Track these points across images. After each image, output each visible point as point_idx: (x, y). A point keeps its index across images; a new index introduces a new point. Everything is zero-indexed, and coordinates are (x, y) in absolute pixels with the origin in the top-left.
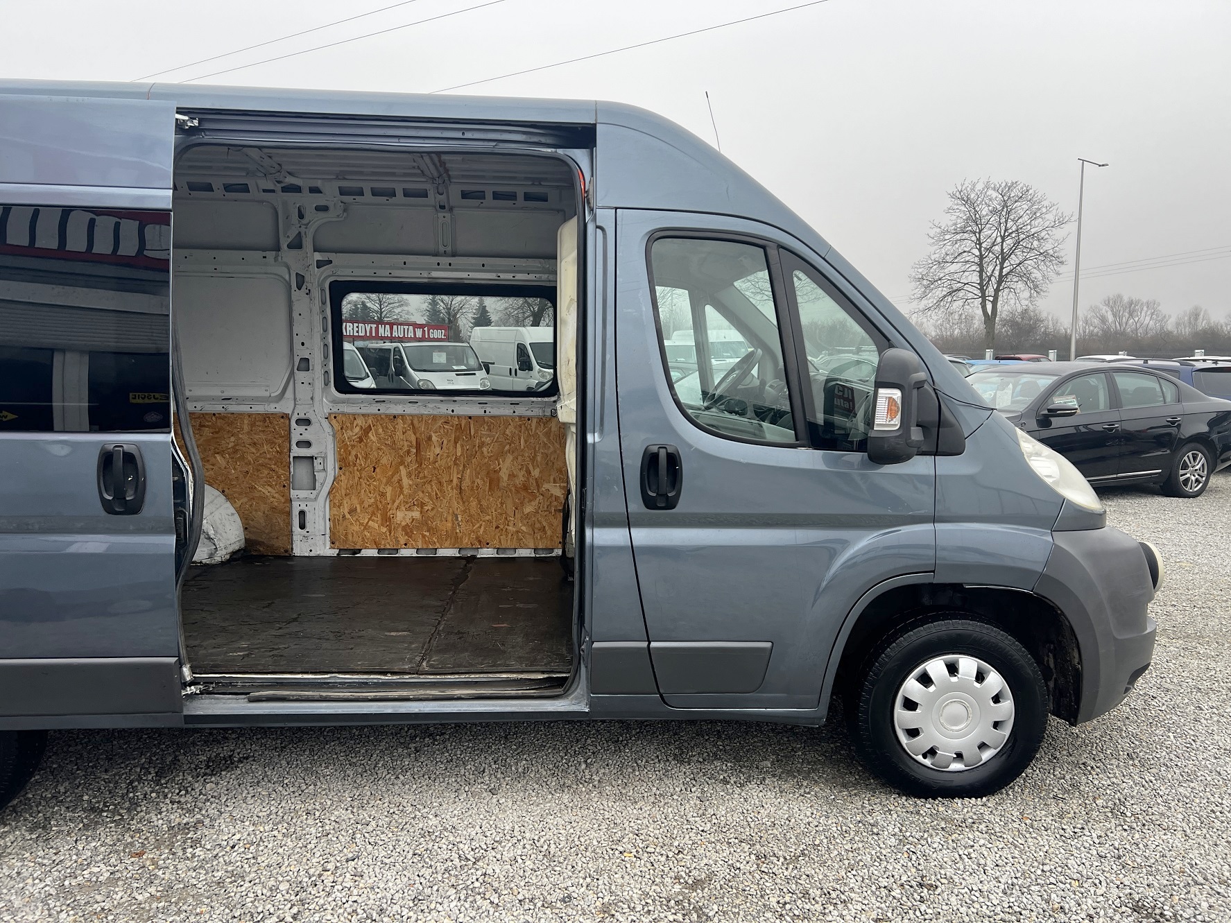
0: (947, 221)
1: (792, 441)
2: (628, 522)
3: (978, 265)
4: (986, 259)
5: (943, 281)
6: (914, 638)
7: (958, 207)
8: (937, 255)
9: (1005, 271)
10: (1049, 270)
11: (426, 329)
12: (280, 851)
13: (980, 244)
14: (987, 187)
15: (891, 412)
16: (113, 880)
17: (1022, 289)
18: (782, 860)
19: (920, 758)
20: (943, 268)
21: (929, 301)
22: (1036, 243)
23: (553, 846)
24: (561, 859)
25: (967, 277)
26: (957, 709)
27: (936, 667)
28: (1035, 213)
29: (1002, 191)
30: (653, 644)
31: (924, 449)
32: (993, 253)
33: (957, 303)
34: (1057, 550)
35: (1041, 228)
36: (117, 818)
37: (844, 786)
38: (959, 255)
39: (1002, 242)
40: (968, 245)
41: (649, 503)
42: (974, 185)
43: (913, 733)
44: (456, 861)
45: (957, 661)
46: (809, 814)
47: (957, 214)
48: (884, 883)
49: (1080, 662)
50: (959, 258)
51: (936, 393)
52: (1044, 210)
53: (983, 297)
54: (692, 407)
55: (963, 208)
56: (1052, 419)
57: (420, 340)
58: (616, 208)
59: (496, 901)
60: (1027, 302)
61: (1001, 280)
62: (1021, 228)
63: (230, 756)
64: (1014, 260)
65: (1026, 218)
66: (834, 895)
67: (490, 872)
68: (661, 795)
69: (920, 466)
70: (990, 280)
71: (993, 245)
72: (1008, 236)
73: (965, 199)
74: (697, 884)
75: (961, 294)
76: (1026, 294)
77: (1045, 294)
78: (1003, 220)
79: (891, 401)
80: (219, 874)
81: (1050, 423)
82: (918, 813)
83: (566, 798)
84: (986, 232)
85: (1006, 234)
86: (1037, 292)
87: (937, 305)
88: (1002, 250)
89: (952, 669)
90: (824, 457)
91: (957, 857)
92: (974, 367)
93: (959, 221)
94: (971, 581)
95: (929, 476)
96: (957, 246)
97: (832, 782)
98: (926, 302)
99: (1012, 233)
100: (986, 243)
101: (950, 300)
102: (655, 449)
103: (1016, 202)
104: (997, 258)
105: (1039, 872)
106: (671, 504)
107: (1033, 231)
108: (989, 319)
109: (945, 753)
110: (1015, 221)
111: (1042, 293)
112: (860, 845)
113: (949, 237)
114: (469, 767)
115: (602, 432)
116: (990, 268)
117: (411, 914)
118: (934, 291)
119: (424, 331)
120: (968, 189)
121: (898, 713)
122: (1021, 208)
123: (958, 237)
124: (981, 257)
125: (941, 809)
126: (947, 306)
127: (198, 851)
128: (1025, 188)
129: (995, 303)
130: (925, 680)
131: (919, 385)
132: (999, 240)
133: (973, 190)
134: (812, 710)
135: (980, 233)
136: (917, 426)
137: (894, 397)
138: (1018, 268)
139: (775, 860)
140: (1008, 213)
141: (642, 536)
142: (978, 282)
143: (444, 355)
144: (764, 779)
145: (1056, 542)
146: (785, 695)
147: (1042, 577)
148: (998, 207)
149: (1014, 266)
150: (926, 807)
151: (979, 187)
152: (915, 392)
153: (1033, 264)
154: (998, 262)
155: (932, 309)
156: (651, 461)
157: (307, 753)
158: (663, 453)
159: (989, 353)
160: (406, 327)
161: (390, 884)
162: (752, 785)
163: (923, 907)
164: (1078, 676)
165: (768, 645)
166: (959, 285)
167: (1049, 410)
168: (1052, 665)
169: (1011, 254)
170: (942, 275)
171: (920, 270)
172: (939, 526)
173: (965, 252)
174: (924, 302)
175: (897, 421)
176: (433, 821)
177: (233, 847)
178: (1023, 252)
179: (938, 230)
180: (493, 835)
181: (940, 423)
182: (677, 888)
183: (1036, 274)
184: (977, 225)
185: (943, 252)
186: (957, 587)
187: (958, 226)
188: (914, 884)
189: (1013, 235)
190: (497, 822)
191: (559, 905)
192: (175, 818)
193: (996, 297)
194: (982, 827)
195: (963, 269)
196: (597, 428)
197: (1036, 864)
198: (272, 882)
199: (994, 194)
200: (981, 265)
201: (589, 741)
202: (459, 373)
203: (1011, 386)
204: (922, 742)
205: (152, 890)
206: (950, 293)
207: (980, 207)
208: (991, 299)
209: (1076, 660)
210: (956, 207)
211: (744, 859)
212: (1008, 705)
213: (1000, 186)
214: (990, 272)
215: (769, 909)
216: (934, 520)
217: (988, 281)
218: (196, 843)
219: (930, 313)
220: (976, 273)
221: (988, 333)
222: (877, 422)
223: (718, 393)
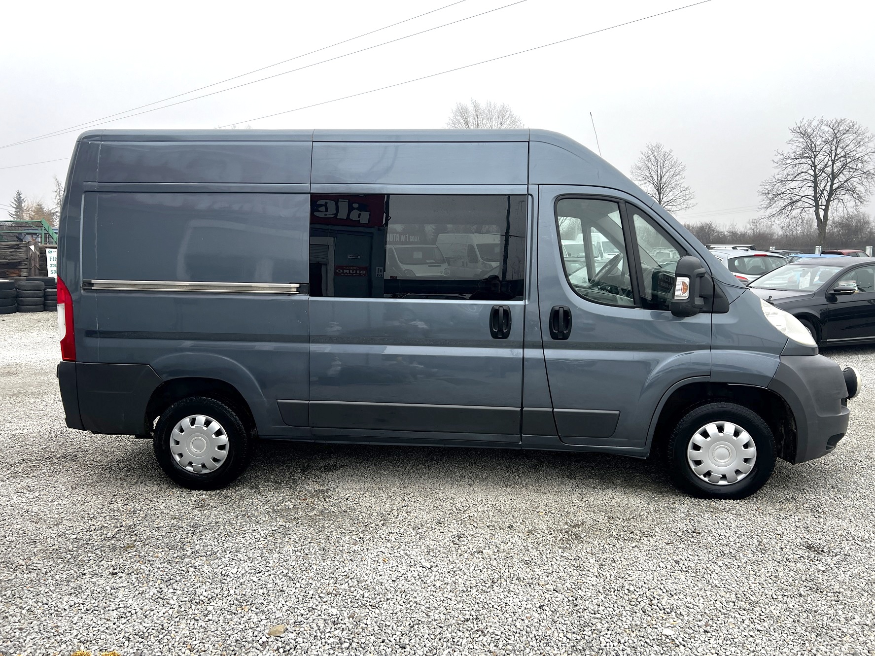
0: (789, 150)
1: (632, 305)
2: (543, 346)
3: (813, 182)
4: (820, 178)
5: (784, 195)
6: (699, 411)
7: (797, 139)
8: (780, 176)
9: (835, 186)
10: (870, 185)
11: (407, 236)
12: (370, 502)
13: (815, 166)
14: (821, 122)
15: (684, 290)
16: (295, 508)
17: (849, 199)
18: (621, 519)
19: (702, 477)
20: (785, 185)
21: (774, 210)
22: (860, 165)
23: (502, 508)
24: (507, 513)
25: (804, 191)
26: (722, 451)
27: (711, 428)
28: (859, 143)
29: (833, 126)
30: (555, 410)
31: (705, 309)
32: (825, 173)
33: (795, 211)
34: (781, 366)
35: (864, 153)
36: (289, 486)
37: (661, 493)
38: (798, 175)
39: (833, 165)
40: (805, 167)
41: (554, 336)
42: (810, 123)
43: (698, 463)
44: (455, 510)
45: (724, 425)
46: (638, 502)
47: (797, 144)
48: (673, 530)
49: (796, 428)
50: (798, 177)
51: (713, 280)
52: (867, 140)
53: (817, 206)
54: (577, 286)
55: (802, 140)
56: (837, 297)
57: (402, 243)
58: (539, 185)
59: (476, 526)
60: (852, 210)
61: (831, 192)
62: (848, 154)
63: (335, 465)
64: (842, 178)
65: (852, 146)
66: (646, 533)
67: (472, 515)
68: (559, 492)
69: (703, 319)
70: (822, 193)
71: (826, 166)
72: (838, 159)
73: (804, 133)
74: (576, 526)
75: (799, 204)
76: (852, 203)
77: (867, 203)
78: (834, 148)
79: (684, 283)
80: (344, 508)
81: (836, 300)
82: (700, 505)
83: (508, 490)
84: (820, 157)
85: (836, 158)
86: (861, 202)
87: (780, 213)
88: (833, 170)
89: (721, 429)
90: (651, 314)
91: (717, 523)
92: (800, 260)
93: (798, 150)
94: (732, 381)
95: (708, 324)
96: (796, 168)
97: (654, 491)
98: (771, 210)
99: (841, 157)
100: (820, 165)
101: (790, 208)
102: (557, 308)
103: (844, 134)
104: (828, 176)
105: (760, 531)
106: (565, 337)
107: (858, 156)
108: (822, 223)
109: (716, 474)
110: (843, 148)
111: (865, 203)
112: (665, 516)
113: (790, 161)
114: (457, 474)
115: (529, 299)
116: (823, 185)
117: (436, 527)
118: (777, 203)
119: (406, 237)
120: (806, 125)
121: (690, 452)
122: (848, 138)
123: (797, 161)
124: (816, 176)
125: (712, 503)
126: (788, 213)
127: (331, 500)
128: (851, 124)
129: (826, 211)
130: (705, 434)
131: (701, 276)
132: (830, 163)
133: (809, 126)
134: (640, 449)
135: (814, 158)
136: (700, 297)
137: (685, 281)
138: (846, 184)
139: (618, 519)
140: (838, 142)
141: (550, 354)
142: (813, 195)
143: (421, 253)
144: (616, 488)
145: (782, 361)
146: (627, 440)
147: (773, 380)
148: (830, 138)
149: (842, 182)
150: (704, 503)
151: (815, 123)
152: (698, 279)
153: (858, 180)
154: (829, 180)
155: (776, 216)
156: (555, 314)
157: (373, 465)
158: (561, 311)
159: (818, 249)
160: (395, 235)
161: (425, 516)
162: (610, 490)
163: (692, 540)
164: (795, 436)
165: (617, 412)
166: (798, 197)
167: (835, 291)
168: (783, 432)
169: (840, 173)
170: (784, 190)
171: (766, 187)
172: (713, 351)
173: (802, 172)
174: (769, 210)
175: (687, 294)
176: (441, 495)
177: (347, 499)
178: (849, 172)
179: (781, 157)
180: (471, 502)
181: (715, 295)
182: (566, 527)
183: (860, 189)
184: (813, 152)
185: (785, 172)
186: (724, 385)
187: (798, 153)
188: (690, 531)
189: (842, 159)
190: (474, 497)
191: (507, 529)
192: (317, 487)
193: (827, 206)
194: (734, 512)
195: (801, 185)
196: (527, 297)
197: (759, 527)
198: (369, 512)
199: (827, 129)
200: (815, 182)
201: (520, 467)
202: (431, 265)
203: (809, 274)
204: (704, 468)
205: (315, 512)
206: (790, 204)
207: (815, 138)
208: (823, 207)
209: (794, 427)
210: (796, 139)
211: (602, 519)
212: (752, 450)
213: (831, 122)
214: (823, 187)
215: (612, 536)
216: (711, 347)
217: (821, 194)
218: (329, 497)
219: (774, 218)
220: (811, 188)
221: (820, 233)
222: (676, 294)
223: (597, 279)
